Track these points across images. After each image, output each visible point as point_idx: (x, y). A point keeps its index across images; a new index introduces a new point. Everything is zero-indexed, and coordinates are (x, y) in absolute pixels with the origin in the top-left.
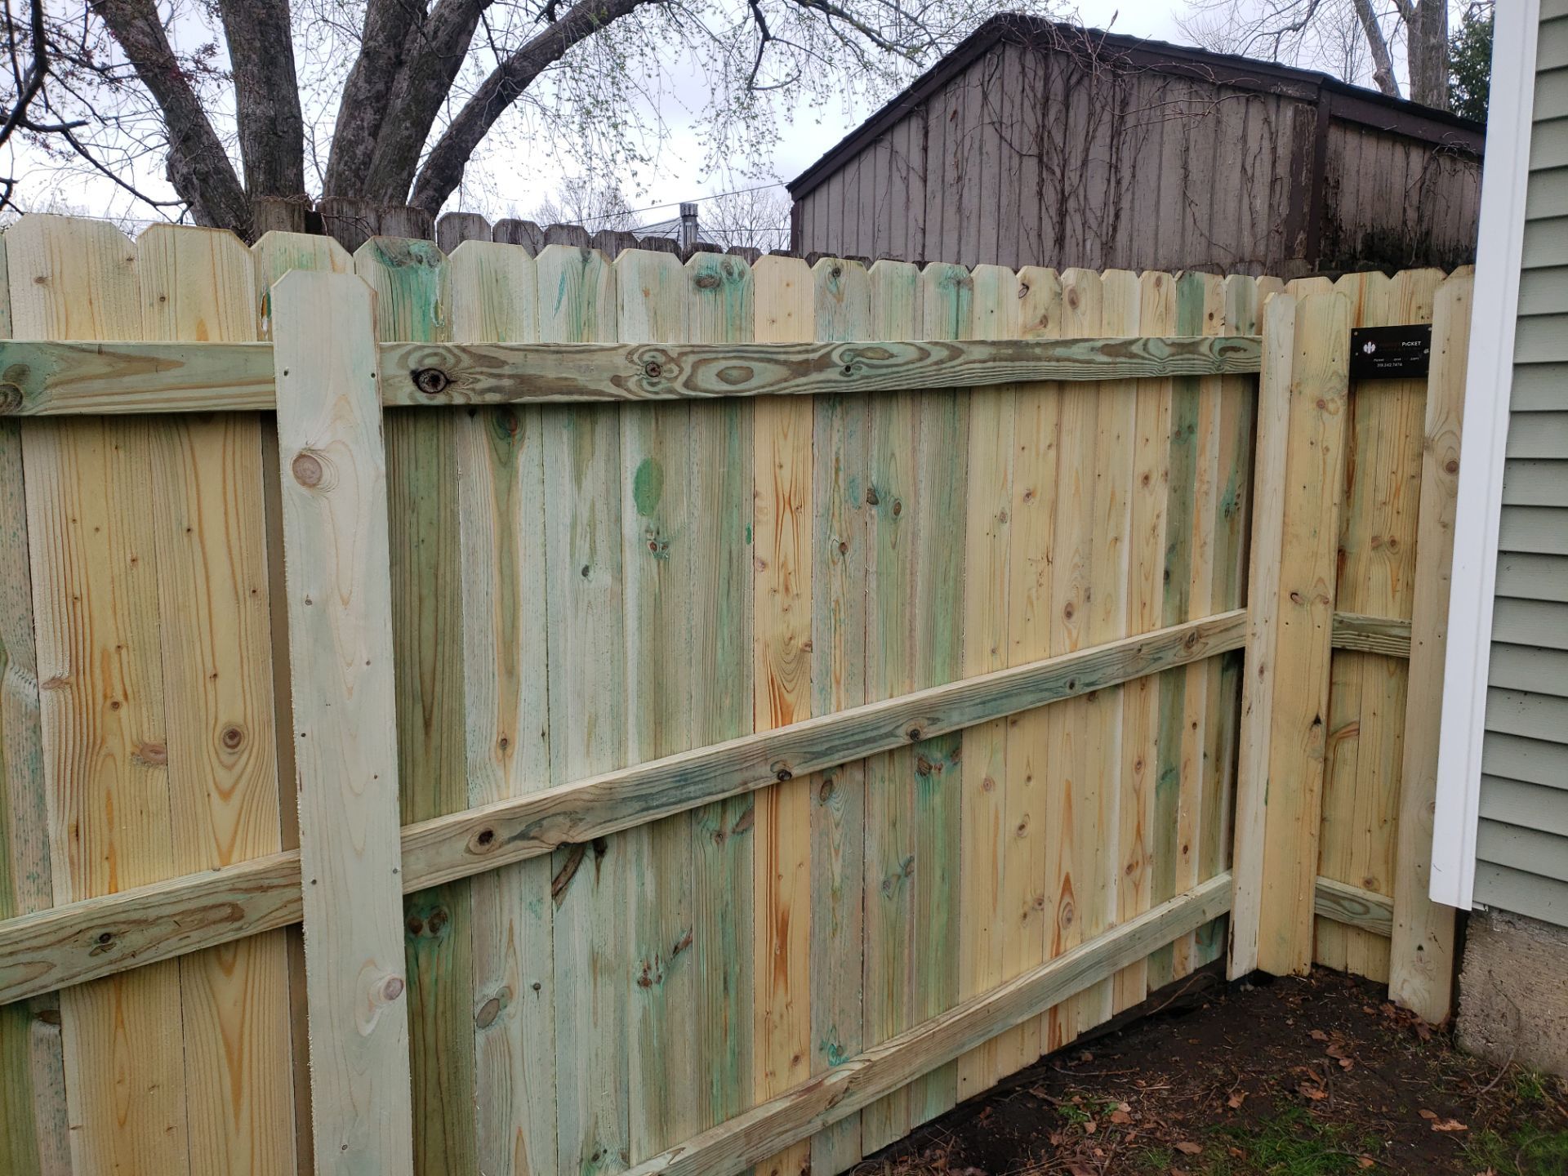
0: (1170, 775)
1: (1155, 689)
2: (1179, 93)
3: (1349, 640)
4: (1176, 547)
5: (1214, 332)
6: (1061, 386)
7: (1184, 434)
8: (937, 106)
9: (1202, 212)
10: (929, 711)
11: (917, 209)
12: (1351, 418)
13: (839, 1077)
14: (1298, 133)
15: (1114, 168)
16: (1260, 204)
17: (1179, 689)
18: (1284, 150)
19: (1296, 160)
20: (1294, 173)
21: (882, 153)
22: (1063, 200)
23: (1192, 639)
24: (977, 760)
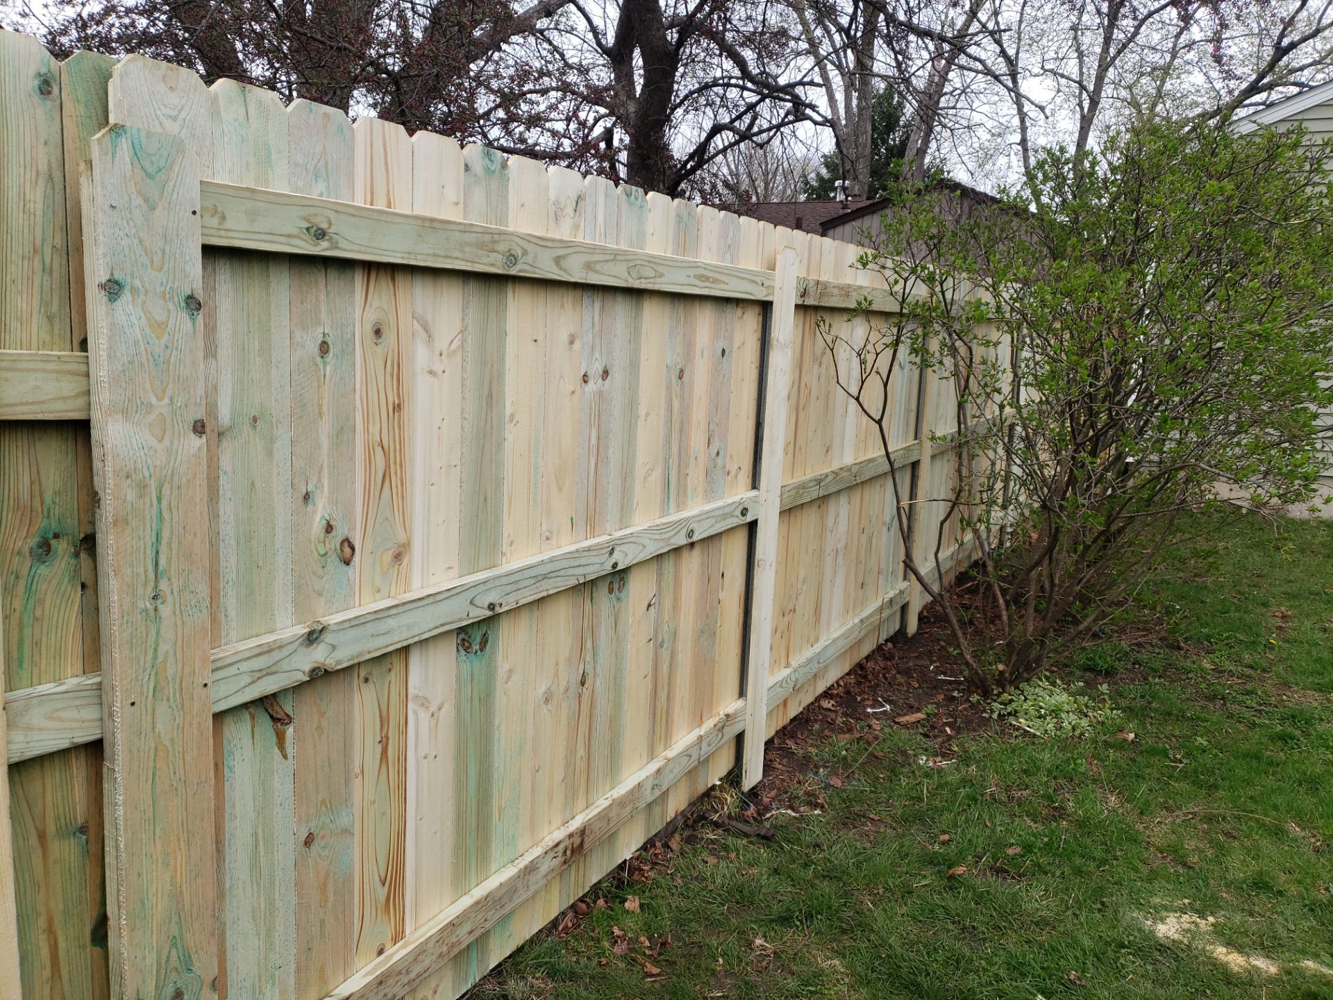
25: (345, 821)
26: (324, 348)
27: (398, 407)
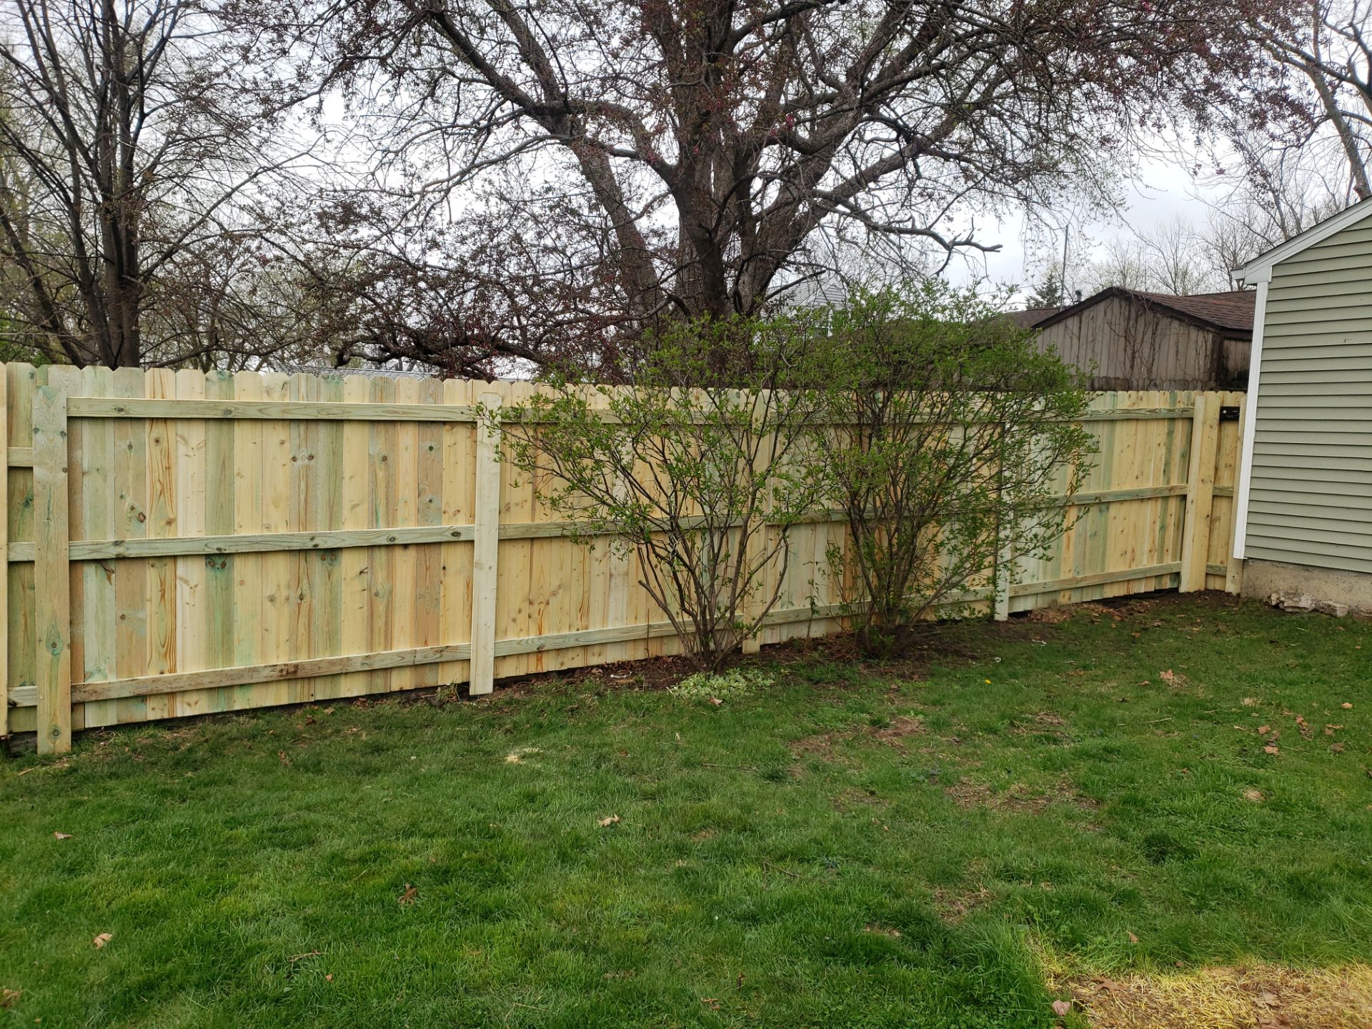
0: (1163, 528)
1: (1160, 502)
2: (1176, 324)
3: (1218, 493)
4: (1167, 464)
5: (1180, 406)
6: (1137, 420)
7: (1170, 433)
8: (1086, 314)
9: (1182, 363)
10: (1104, 495)
11: (1075, 349)
12: (1220, 431)
13: (1080, 577)
14: (1214, 342)
15: (1153, 345)
16: (1202, 363)
17: (1167, 504)
18: (1209, 347)
19: (1213, 351)
20: (1212, 354)
21: (1061, 326)
22: (1134, 353)
23: (1171, 489)
24: (1114, 510)
25: (141, 615)
26: (130, 447)
27: (168, 468)
